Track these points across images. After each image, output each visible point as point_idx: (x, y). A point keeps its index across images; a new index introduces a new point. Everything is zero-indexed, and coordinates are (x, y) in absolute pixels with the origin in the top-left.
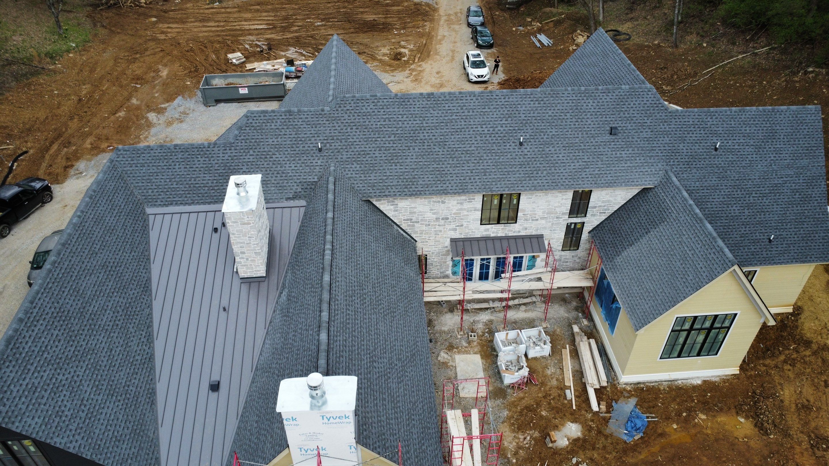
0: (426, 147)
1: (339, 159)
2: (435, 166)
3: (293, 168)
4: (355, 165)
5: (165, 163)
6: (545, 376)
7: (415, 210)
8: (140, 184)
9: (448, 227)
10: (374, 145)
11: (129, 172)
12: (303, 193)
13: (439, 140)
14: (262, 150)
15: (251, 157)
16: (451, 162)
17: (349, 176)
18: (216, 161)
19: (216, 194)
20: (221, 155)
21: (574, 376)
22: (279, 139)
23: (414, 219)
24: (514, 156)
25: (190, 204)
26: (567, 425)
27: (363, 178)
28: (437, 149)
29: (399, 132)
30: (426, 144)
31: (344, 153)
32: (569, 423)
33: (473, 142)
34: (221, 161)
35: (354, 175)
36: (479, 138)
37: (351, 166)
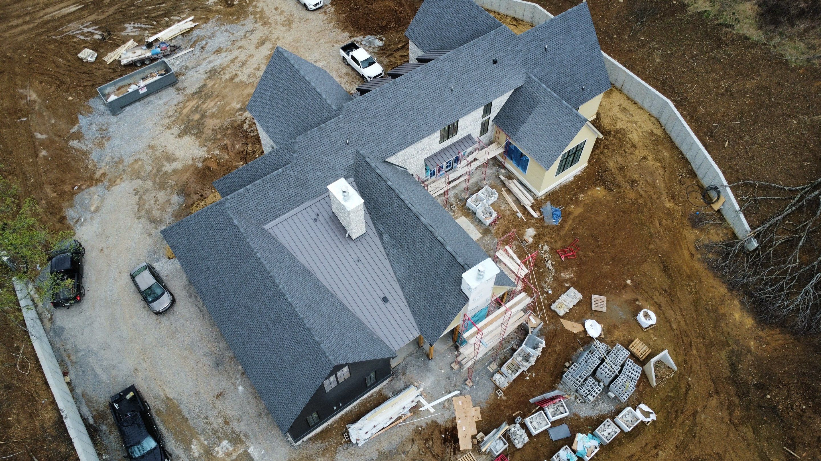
0: (404, 115)
1: (361, 144)
2: (413, 124)
3: (337, 161)
4: (371, 144)
5: (261, 194)
6: (502, 211)
7: (407, 153)
8: (253, 214)
9: (423, 153)
10: (376, 127)
11: (242, 210)
12: (349, 174)
13: (409, 107)
14: (315, 159)
15: (310, 166)
16: (420, 118)
17: (370, 151)
18: (291, 179)
19: (300, 198)
20: (293, 173)
21: (515, 204)
22: (322, 148)
23: (406, 158)
24: (451, 99)
25: (288, 212)
26: (527, 231)
27: (378, 149)
28: (410, 114)
29: (386, 112)
30: (404, 113)
31: (362, 139)
32: (527, 229)
33: (427, 100)
34: (294, 177)
35: (372, 150)
36: (429, 97)
37: (368, 145)
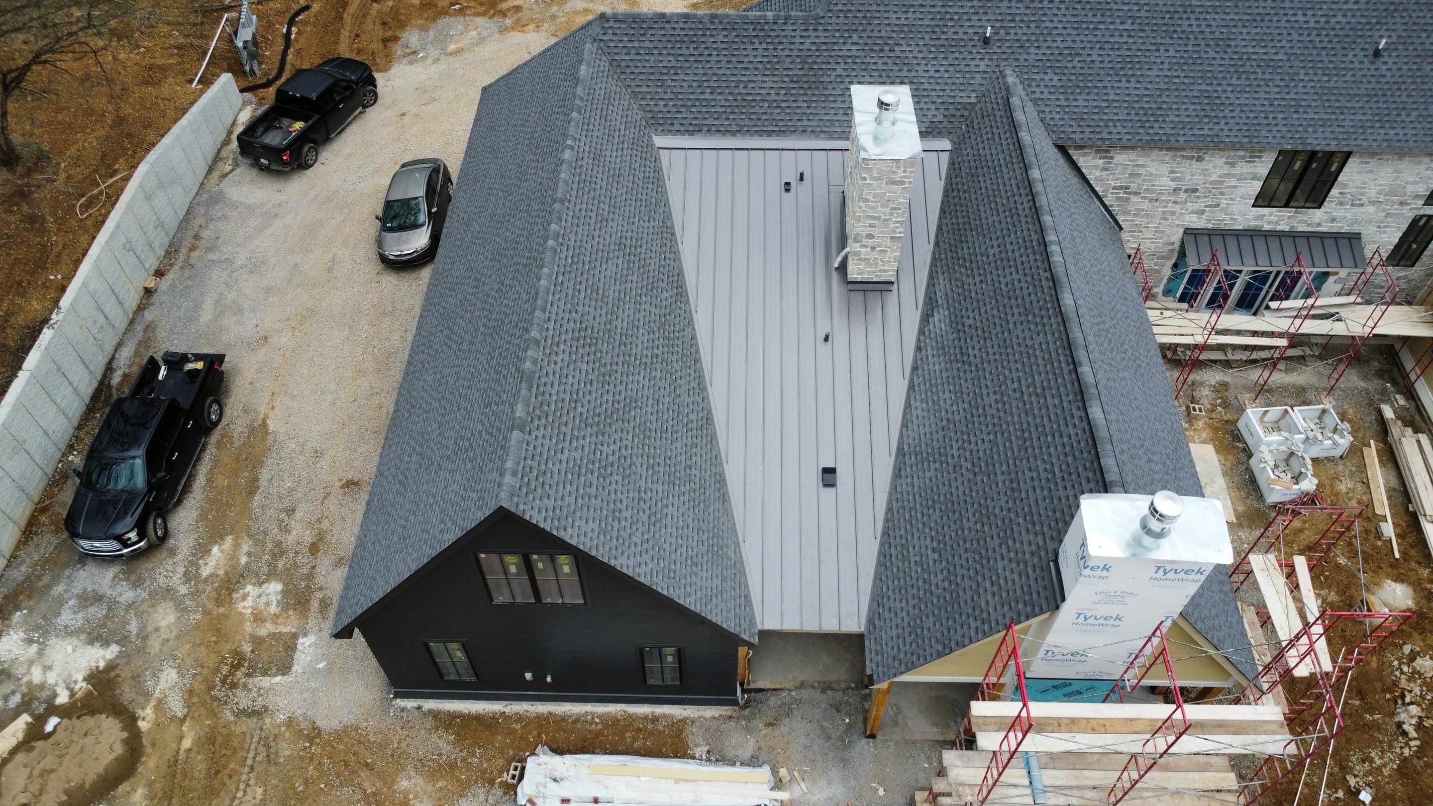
0: (1190, 48)
1: (1022, 62)
2: (1204, 87)
3: (932, 73)
4: (1050, 76)
5: (691, 51)
6: (1337, 494)
7: (1142, 171)
8: (644, 89)
9: (1191, 206)
10: (1090, 38)
11: (623, 64)
12: (945, 124)
13: (1217, 35)
14: (876, 34)
15: (854, 47)
16: (1234, 81)
17: (1038, 95)
18: (787, 53)
19: (782, 116)
20: (798, 40)
21: (1389, 498)
22: (910, 15)
23: (1134, 187)
24: (1358, 78)
25: (733, 133)
26: (1386, 586)
27: (1063, 103)
28: (1212, 54)
29: (1143, 14)
30: (1192, 41)
31: (1032, 50)
32: (1389, 581)
33: (1284, 43)
34: (796, 53)
35: (1046, 96)
36: (1295, 36)
37: (1042, 76)
